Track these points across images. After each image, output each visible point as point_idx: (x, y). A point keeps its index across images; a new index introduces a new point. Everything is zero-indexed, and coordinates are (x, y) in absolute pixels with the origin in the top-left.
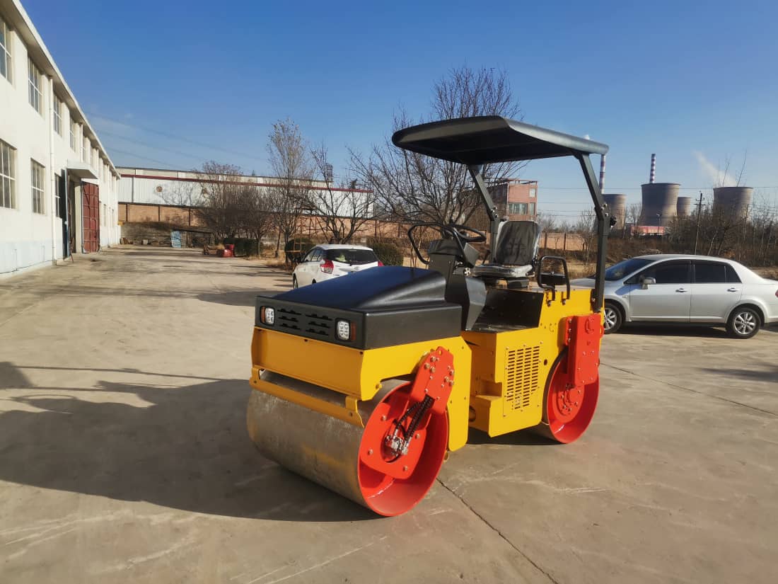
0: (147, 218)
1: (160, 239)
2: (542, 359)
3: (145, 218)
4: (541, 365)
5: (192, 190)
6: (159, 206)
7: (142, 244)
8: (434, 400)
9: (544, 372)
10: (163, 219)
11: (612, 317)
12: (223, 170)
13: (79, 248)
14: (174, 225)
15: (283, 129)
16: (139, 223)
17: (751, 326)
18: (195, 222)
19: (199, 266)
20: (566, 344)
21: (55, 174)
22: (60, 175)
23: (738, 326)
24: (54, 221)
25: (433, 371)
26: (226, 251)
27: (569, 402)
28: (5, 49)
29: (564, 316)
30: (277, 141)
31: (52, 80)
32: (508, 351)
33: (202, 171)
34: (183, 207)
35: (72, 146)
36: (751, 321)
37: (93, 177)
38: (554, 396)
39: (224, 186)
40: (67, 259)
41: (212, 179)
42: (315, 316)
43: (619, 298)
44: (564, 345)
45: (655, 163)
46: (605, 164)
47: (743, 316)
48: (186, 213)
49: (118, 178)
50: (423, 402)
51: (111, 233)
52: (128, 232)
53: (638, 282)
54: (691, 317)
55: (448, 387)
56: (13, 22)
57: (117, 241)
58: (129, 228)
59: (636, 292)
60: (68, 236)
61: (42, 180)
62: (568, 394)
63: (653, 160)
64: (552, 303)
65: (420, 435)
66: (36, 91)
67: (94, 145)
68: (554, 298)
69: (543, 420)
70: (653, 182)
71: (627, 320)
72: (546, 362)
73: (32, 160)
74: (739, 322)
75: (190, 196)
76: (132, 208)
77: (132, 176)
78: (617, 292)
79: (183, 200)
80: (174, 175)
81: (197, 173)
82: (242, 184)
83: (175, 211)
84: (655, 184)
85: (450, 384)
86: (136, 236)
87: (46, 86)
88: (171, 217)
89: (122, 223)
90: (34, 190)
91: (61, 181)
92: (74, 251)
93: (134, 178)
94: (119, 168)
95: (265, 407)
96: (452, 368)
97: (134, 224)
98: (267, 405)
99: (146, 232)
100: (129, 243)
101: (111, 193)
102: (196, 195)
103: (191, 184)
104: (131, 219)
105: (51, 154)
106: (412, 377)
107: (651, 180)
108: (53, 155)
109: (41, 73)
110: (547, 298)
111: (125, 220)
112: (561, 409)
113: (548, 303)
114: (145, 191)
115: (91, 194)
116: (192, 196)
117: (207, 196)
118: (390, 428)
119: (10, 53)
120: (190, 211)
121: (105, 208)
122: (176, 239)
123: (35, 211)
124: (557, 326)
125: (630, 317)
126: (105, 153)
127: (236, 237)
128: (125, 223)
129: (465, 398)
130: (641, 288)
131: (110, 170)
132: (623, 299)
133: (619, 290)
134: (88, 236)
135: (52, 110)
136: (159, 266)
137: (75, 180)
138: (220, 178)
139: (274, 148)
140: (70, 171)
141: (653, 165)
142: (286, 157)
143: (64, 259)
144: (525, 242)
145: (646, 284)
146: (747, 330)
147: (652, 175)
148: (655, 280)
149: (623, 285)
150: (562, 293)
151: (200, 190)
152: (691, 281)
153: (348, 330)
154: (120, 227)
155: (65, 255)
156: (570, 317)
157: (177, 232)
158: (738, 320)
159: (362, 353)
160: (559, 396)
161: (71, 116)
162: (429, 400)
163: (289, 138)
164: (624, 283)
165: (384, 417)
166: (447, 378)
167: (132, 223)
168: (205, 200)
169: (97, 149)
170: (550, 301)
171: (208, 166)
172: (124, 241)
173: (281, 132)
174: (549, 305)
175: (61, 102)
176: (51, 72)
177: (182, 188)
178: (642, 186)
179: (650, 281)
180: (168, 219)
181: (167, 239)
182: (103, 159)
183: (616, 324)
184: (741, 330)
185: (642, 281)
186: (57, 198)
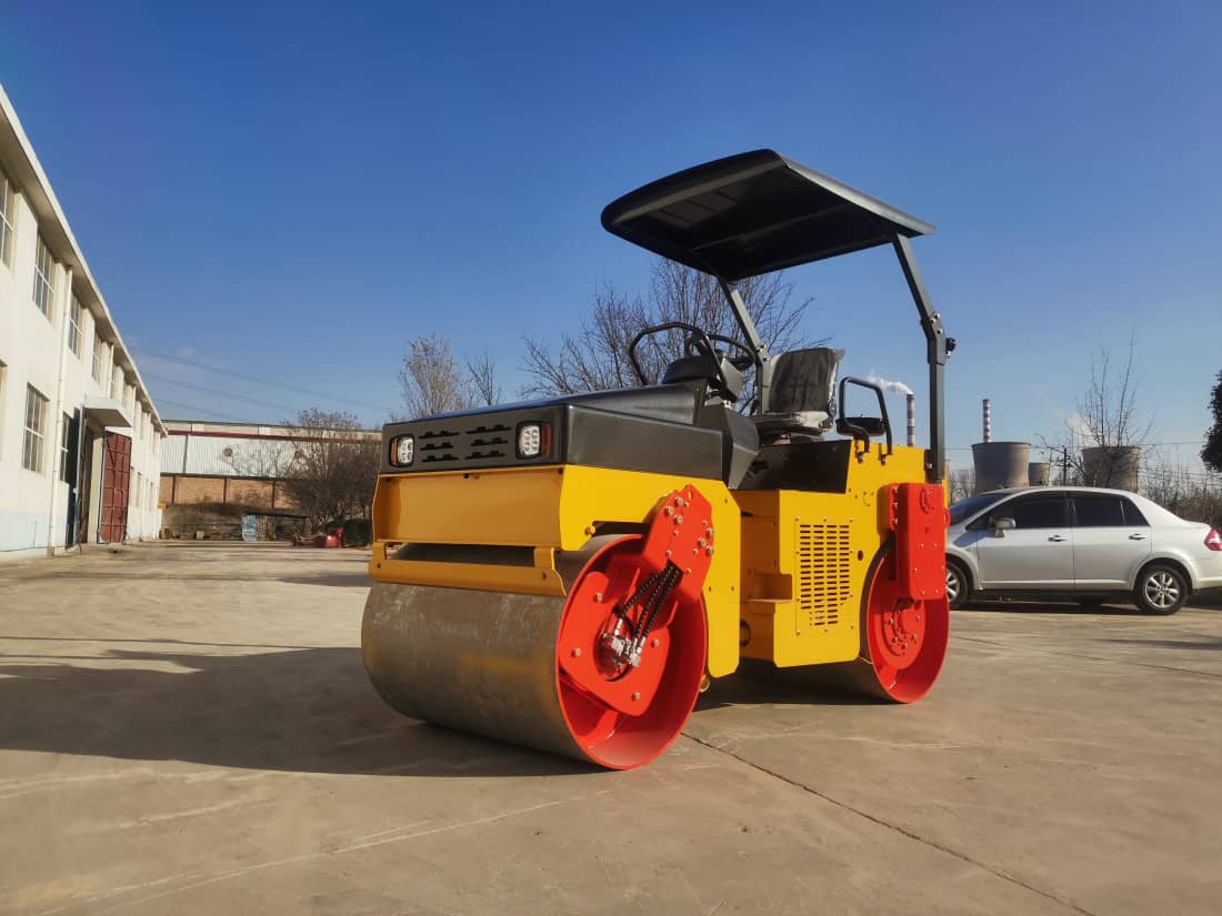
0: (206, 498)
1: (224, 530)
2: (854, 548)
3: (202, 498)
4: (853, 557)
5: (279, 453)
6: (225, 478)
7: (195, 537)
8: (681, 573)
9: (858, 572)
10: (230, 498)
11: (951, 583)
12: (331, 421)
13: (92, 536)
14: (248, 507)
15: (426, 350)
16: (191, 505)
17: (1173, 594)
18: (282, 503)
19: (285, 555)
20: (892, 528)
21: (65, 414)
22: (72, 416)
23: (1152, 594)
24: (56, 488)
25: (680, 522)
26: (329, 538)
27: (903, 632)
28: (4, 217)
29: (886, 483)
30: (416, 368)
31: (71, 272)
32: (799, 523)
33: (296, 424)
34: (264, 479)
35: (95, 374)
36: (1172, 586)
37: (125, 424)
38: (877, 618)
39: (331, 446)
40: (72, 550)
41: (311, 435)
42: (481, 430)
43: (961, 551)
44: (890, 530)
45: (989, 412)
46: (914, 415)
47: (1157, 578)
48: (269, 488)
49: (163, 435)
50: (663, 575)
51: (145, 519)
52: (174, 519)
53: (988, 526)
54: (1077, 581)
55: (705, 557)
56: (19, 180)
57: (155, 534)
58: (174, 514)
59: (987, 542)
60: (77, 513)
61: (42, 420)
62: (900, 617)
63: (986, 408)
64: (865, 457)
65: (660, 638)
66: (46, 286)
67: (130, 379)
68: (867, 449)
69: (861, 654)
70: (990, 441)
71: (976, 588)
72: (860, 555)
73: (29, 386)
74: (1153, 589)
75: (276, 462)
76: (183, 483)
77: (186, 433)
78: (956, 543)
79: (267, 466)
80: (253, 431)
81: (290, 427)
82: (359, 442)
83: (250, 486)
84: (992, 443)
85: (708, 553)
86: (185, 526)
87: (62, 282)
88: (243, 495)
89: (164, 505)
90: (28, 433)
91: (72, 426)
92: (85, 540)
93: (190, 437)
94: (167, 421)
95: (394, 605)
96: (711, 525)
97: (184, 507)
98: (398, 602)
99: (201, 519)
100: (173, 537)
101: (150, 457)
102: (284, 458)
103: (279, 444)
104: (180, 499)
105: (60, 380)
106: (644, 528)
107: (986, 437)
108: (63, 383)
109: (56, 260)
110: (857, 448)
111: (169, 500)
112: (890, 643)
113: (859, 455)
114: (205, 456)
115: (119, 451)
116: (280, 462)
117: (302, 461)
118: (609, 619)
119: (11, 224)
120: (274, 485)
121: (139, 478)
122: (250, 527)
123: (26, 465)
124: (875, 496)
125: (981, 583)
126: (146, 392)
127: (347, 518)
128: (170, 506)
129: (733, 589)
130: (993, 536)
131: (152, 422)
132: (966, 553)
133: (960, 538)
134: (108, 518)
135: (68, 317)
136: (222, 556)
137: (96, 428)
138: (325, 434)
139: (411, 379)
140: (88, 413)
141: (986, 416)
142: (430, 393)
143: (67, 547)
144: (815, 379)
145: (1002, 529)
146: (1167, 601)
147: (986, 430)
148: (1014, 522)
149: (964, 531)
150: (880, 444)
151: (292, 452)
152: (1070, 524)
153: (538, 440)
154: (160, 511)
155: (69, 543)
156: (895, 484)
157: (252, 517)
158: (1151, 584)
159: (561, 471)
160: (886, 619)
161: (97, 331)
162: (674, 573)
163: (435, 364)
164: (967, 528)
165: (599, 595)
166: (703, 540)
167: (181, 505)
168: (301, 466)
169: (133, 386)
170: (861, 454)
171: (307, 415)
172: (166, 534)
173: (422, 354)
174: (860, 461)
175: (83, 307)
176: (71, 261)
177: (264, 452)
178: (973, 446)
179: (1006, 524)
180: (238, 497)
181: (236, 530)
182: (142, 403)
183: (959, 595)
184: (1158, 602)
185: (994, 526)
186: (63, 452)
